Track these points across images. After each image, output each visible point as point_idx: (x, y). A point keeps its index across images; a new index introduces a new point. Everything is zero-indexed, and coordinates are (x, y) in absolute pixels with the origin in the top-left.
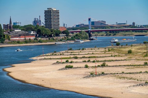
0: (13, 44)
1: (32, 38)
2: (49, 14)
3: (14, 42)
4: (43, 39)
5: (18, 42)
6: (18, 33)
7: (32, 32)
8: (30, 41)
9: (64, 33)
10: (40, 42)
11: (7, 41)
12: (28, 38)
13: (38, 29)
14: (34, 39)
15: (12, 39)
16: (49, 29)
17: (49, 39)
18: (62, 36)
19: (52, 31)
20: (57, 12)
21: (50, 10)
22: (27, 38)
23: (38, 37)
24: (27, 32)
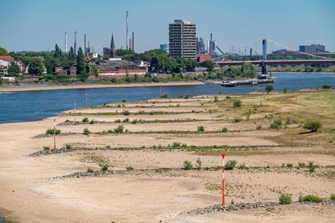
0: (104, 84)
1: (140, 73)
2: (176, 30)
3: (105, 80)
4: (161, 76)
5: (113, 81)
6: (114, 63)
7: (142, 63)
8: (136, 79)
9: (203, 67)
10: (155, 80)
11: (92, 77)
12: (134, 74)
13: (153, 58)
14: (145, 76)
15: (102, 74)
16: (175, 58)
17: (173, 76)
18: (199, 71)
19: (179, 62)
20: (193, 27)
21: (179, 23)
22: (132, 73)
23: (153, 72)
24: (132, 63)
